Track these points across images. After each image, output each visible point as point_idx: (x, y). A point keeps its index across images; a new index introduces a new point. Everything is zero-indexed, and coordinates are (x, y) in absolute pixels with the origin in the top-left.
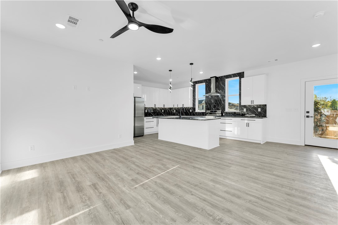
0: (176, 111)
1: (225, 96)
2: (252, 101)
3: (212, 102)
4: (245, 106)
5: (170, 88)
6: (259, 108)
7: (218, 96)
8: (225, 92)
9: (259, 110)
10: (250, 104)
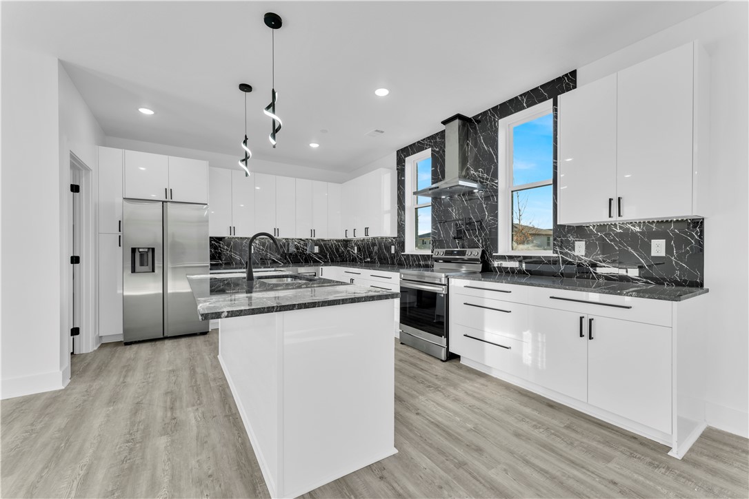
0: (359, 250)
1: (496, 191)
2: (615, 204)
3: (452, 216)
4: (580, 231)
5: (245, 160)
6: (658, 236)
7: (470, 192)
8: (495, 175)
9: (658, 248)
10: (603, 218)
